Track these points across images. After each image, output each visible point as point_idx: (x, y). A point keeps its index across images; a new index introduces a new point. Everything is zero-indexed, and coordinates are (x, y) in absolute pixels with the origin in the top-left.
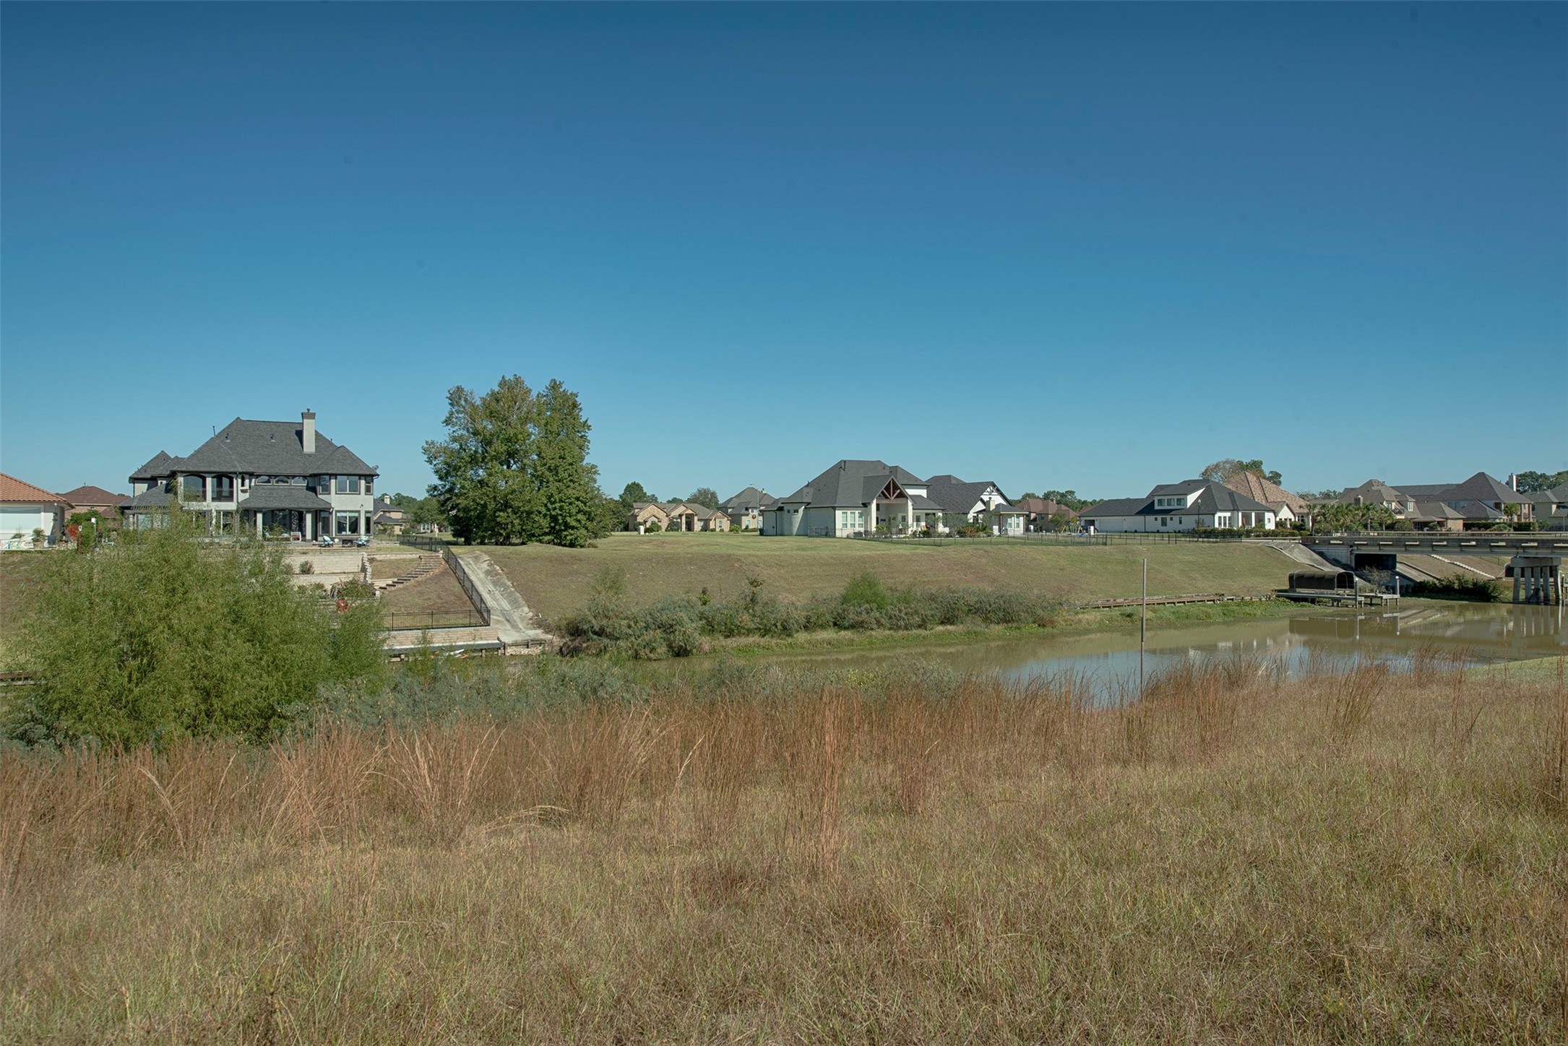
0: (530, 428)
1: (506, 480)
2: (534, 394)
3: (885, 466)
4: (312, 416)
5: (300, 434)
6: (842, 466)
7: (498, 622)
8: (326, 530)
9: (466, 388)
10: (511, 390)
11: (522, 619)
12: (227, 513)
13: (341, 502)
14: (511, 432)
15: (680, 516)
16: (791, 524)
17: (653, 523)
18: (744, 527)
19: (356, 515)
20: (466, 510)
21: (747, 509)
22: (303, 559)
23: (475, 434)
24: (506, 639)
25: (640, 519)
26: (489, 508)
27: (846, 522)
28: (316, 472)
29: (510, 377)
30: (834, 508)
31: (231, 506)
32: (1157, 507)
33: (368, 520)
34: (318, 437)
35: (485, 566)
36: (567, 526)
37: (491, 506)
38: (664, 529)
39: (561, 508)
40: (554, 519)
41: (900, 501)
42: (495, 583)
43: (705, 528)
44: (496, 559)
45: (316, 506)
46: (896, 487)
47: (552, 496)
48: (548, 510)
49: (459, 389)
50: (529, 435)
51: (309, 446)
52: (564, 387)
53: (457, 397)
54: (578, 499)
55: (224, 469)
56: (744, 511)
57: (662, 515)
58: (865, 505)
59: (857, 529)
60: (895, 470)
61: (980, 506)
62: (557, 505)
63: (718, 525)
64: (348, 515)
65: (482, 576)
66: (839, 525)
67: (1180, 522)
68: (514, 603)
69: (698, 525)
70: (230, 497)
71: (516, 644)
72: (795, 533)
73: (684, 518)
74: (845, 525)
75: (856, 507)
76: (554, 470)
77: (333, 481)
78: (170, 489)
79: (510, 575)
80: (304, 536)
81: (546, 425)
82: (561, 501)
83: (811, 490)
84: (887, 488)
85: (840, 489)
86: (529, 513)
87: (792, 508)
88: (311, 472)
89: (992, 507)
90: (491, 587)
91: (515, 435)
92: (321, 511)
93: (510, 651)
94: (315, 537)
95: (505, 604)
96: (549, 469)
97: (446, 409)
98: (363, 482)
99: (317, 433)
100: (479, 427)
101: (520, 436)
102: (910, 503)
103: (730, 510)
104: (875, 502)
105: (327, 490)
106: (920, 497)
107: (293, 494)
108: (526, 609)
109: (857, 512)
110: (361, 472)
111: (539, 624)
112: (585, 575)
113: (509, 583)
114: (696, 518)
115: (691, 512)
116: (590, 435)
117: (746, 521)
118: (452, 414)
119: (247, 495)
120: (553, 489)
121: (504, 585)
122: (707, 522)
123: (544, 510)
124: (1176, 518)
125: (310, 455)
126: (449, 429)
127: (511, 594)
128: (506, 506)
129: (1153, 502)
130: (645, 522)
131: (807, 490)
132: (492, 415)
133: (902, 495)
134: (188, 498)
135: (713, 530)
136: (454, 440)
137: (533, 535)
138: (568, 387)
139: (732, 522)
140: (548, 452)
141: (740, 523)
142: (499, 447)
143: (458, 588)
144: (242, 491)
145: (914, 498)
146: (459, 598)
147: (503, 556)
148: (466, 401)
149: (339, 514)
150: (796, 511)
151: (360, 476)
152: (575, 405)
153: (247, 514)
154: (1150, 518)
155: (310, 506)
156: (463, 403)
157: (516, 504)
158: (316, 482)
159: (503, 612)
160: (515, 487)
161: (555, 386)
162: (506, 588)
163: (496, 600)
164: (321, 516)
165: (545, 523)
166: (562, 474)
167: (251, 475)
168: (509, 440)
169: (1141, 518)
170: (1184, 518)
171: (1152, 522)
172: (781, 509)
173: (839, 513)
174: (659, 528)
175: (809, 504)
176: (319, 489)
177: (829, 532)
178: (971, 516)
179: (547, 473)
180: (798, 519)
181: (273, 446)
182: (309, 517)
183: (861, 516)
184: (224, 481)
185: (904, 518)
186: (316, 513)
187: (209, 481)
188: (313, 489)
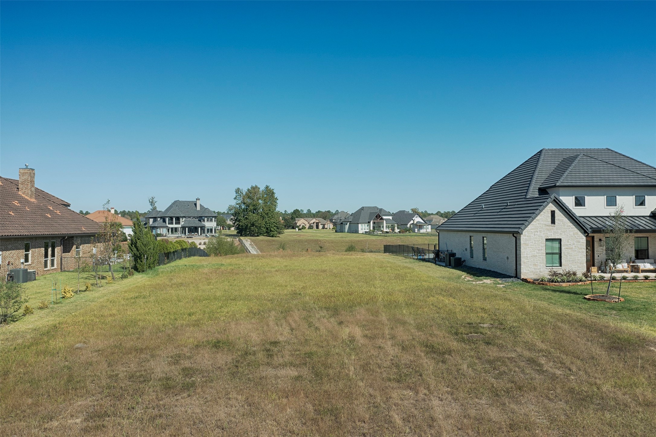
0: (260, 201)
1: (253, 217)
2: (261, 190)
3: (378, 209)
4: (199, 199)
5: (196, 204)
6: (362, 209)
8: (204, 233)
9: (241, 188)
10: (255, 189)
12: (179, 228)
13: (208, 224)
14: (255, 203)
16: (345, 228)
17: (303, 226)
19: (212, 228)
20: (242, 226)
22: (204, 241)
23: (244, 203)
26: (249, 226)
27: (363, 228)
28: (201, 216)
29: (254, 185)
30: (358, 223)
31: (180, 226)
33: (215, 229)
34: (201, 205)
35: (249, 243)
36: (271, 231)
37: (249, 225)
38: (307, 228)
39: (269, 225)
40: (267, 229)
41: (381, 221)
42: (252, 247)
43: (323, 228)
44: (252, 241)
45: (201, 225)
46: (380, 216)
47: (267, 222)
48: (265, 226)
49: (238, 189)
50: (260, 204)
51: (198, 208)
52: (270, 187)
53: (238, 191)
54: (274, 223)
55: (178, 216)
57: (306, 223)
58: (369, 222)
59: (366, 230)
60: (381, 210)
61: (412, 222)
62: (268, 224)
63: (328, 226)
64: (210, 228)
65: (249, 245)
66: (360, 229)
69: (321, 227)
70: (179, 223)
72: (346, 232)
73: (315, 224)
75: (365, 223)
76: (267, 214)
77: (206, 218)
78: (164, 221)
79: (256, 245)
80: (198, 234)
81: (265, 200)
82: (269, 223)
83: (352, 217)
84: (377, 217)
85: (361, 217)
86: (260, 227)
87: (345, 223)
88: (199, 216)
89: (415, 223)
90: (252, 249)
91: (256, 204)
92: (203, 227)
94: (201, 235)
96: (266, 214)
97: (234, 195)
98: (214, 218)
99: (200, 205)
100: (245, 201)
101: (257, 204)
102: (385, 222)
103: (334, 220)
104: (372, 221)
105: (204, 221)
106: (390, 219)
107: (195, 223)
109: (366, 225)
110: (213, 216)
112: (276, 245)
113: (256, 247)
114: (320, 224)
115: (318, 221)
116: (278, 201)
118: (236, 196)
119: (183, 223)
120: (267, 220)
121: (254, 248)
122: (324, 225)
123: (264, 226)
125: (199, 211)
126: (235, 201)
127: (257, 250)
128: (253, 225)
130: (300, 225)
131: (351, 217)
132: (249, 197)
133: (382, 219)
134: (169, 224)
135: (327, 228)
136: (237, 204)
137: (261, 234)
138: (271, 187)
139: (334, 225)
140: (265, 209)
142: (251, 208)
143: (243, 248)
144: (183, 222)
145: (386, 220)
147: (254, 240)
148: (240, 192)
149: (208, 228)
150: (347, 224)
151: (213, 217)
152: (273, 193)
153: (184, 228)
155: (200, 226)
156: (239, 193)
157: (256, 224)
158: (201, 219)
160: (256, 220)
161: (267, 187)
162: (255, 249)
163: (253, 252)
164: (203, 228)
165: (265, 230)
166: (270, 215)
167: (184, 217)
168: (254, 205)
172: (342, 223)
173: (360, 225)
174: (305, 228)
175: (351, 222)
176: (202, 221)
177: (357, 232)
178: (408, 226)
179: (265, 215)
180: (347, 227)
181: (189, 208)
182: (199, 229)
183: (368, 226)
184: (178, 219)
185: (383, 227)
186: (201, 227)
187: (174, 219)
188: (200, 221)
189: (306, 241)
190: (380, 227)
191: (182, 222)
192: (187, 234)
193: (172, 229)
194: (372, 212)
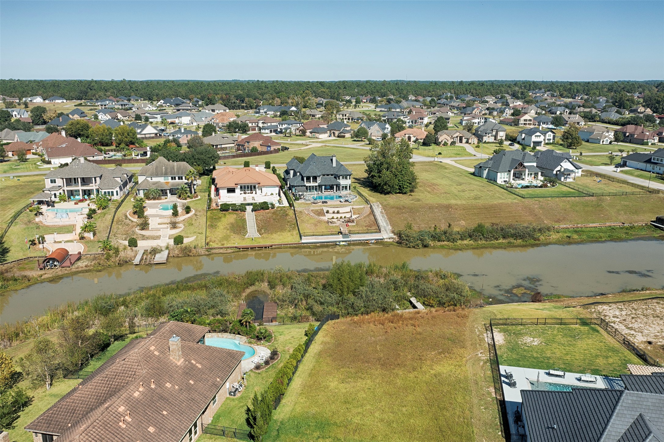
0: (394, 158)
4: (335, 156)
5: (332, 160)
6: (504, 154)
7: (383, 231)
8: (339, 189)
11: (389, 230)
12: (316, 186)
13: (343, 182)
14: (388, 161)
15: (457, 137)
16: (483, 175)
17: (445, 142)
18: (484, 141)
19: (347, 185)
21: (486, 133)
23: (379, 160)
24: (385, 237)
25: (440, 141)
26: (382, 184)
28: (337, 173)
30: (497, 172)
31: (317, 184)
32: (652, 161)
33: (350, 186)
34: (337, 162)
35: (380, 210)
36: (403, 188)
38: (449, 144)
40: (400, 186)
41: (523, 169)
43: (467, 142)
44: (383, 207)
45: (337, 183)
47: (399, 180)
48: (398, 184)
51: (334, 165)
54: (408, 180)
55: (315, 174)
56: (484, 134)
57: (449, 138)
58: (509, 171)
59: (505, 179)
61: (558, 168)
62: (401, 182)
63: (472, 141)
64: (345, 185)
65: (379, 213)
66: (498, 178)
67: (660, 169)
68: (387, 224)
69: (464, 140)
70: (316, 182)
71: (387, 238)
72: (484, 178)
73: (458, 138)
74: (501, 178)
75: (506, 172)
77: (341, 176)
78: (302, 180)
79: (386, 214)
80: (334, 191)
83: (491, 162)
84: (519, 164)
85: (501, 164)
87: (484, 168)
88: (335, 173)
89: (563, 169)
90: (382, 218)
93: (385, 240)
94: (336, 192)
95: (385, 225)
100: (380, 158)
102: (527, 170)
104: (513, 170)
105: (339, 179)
106: (533, 166)
107: (330, 180)
108: (390, 226)
111: (393, 232)
113: (386, 216)
114: (463, 138)
115: (461, 135)
117: (485, 139)
120: (400, 178)
122: (468, 139)
124: (658, 167)
125: (335, 168)
127: (386, 221)
128: (386, 184)
129: (651, 158)
130: (442, 141)
131: (489, 161)
135: (470, 143)
137: (393, 191)
141: (482, 139)
143: (373, 219)
145: (529, 168)
146: (374, 223)
147: (385, 206)
149: (342, 185)
150: (485, 170)
151: (348, 175)
153: (320, 186)
154: (648, 165)
155: (335, 183)
157: (389, 183)
158: (337, 177)
159: (385, 227)
162: (385, 218)
163: (383, 222)
164: (338, 186)
165: (397, 188)
167: (321, 175)
169: (644, 164)
170: (661, 168)
171: (649, 166)
172: (480, 167)
173: (499, 174)
174: (447, 144)
175: (490, 168)
176: (337, 178)
177: (495, 182)
178: (555, 172)
180: (485, 172)
181: (325, 165)
182: (335, 186)
183: (508, 174)
184: (315, 178)
185: (525, 175)
186: (337, 185)
187: (311, 178)
188: (335, 178)
189: (437, 208)
190: (522, 174)
191: (319, 180)
192: (323, 192)
193: (310, 187)
194: (514, 158)
